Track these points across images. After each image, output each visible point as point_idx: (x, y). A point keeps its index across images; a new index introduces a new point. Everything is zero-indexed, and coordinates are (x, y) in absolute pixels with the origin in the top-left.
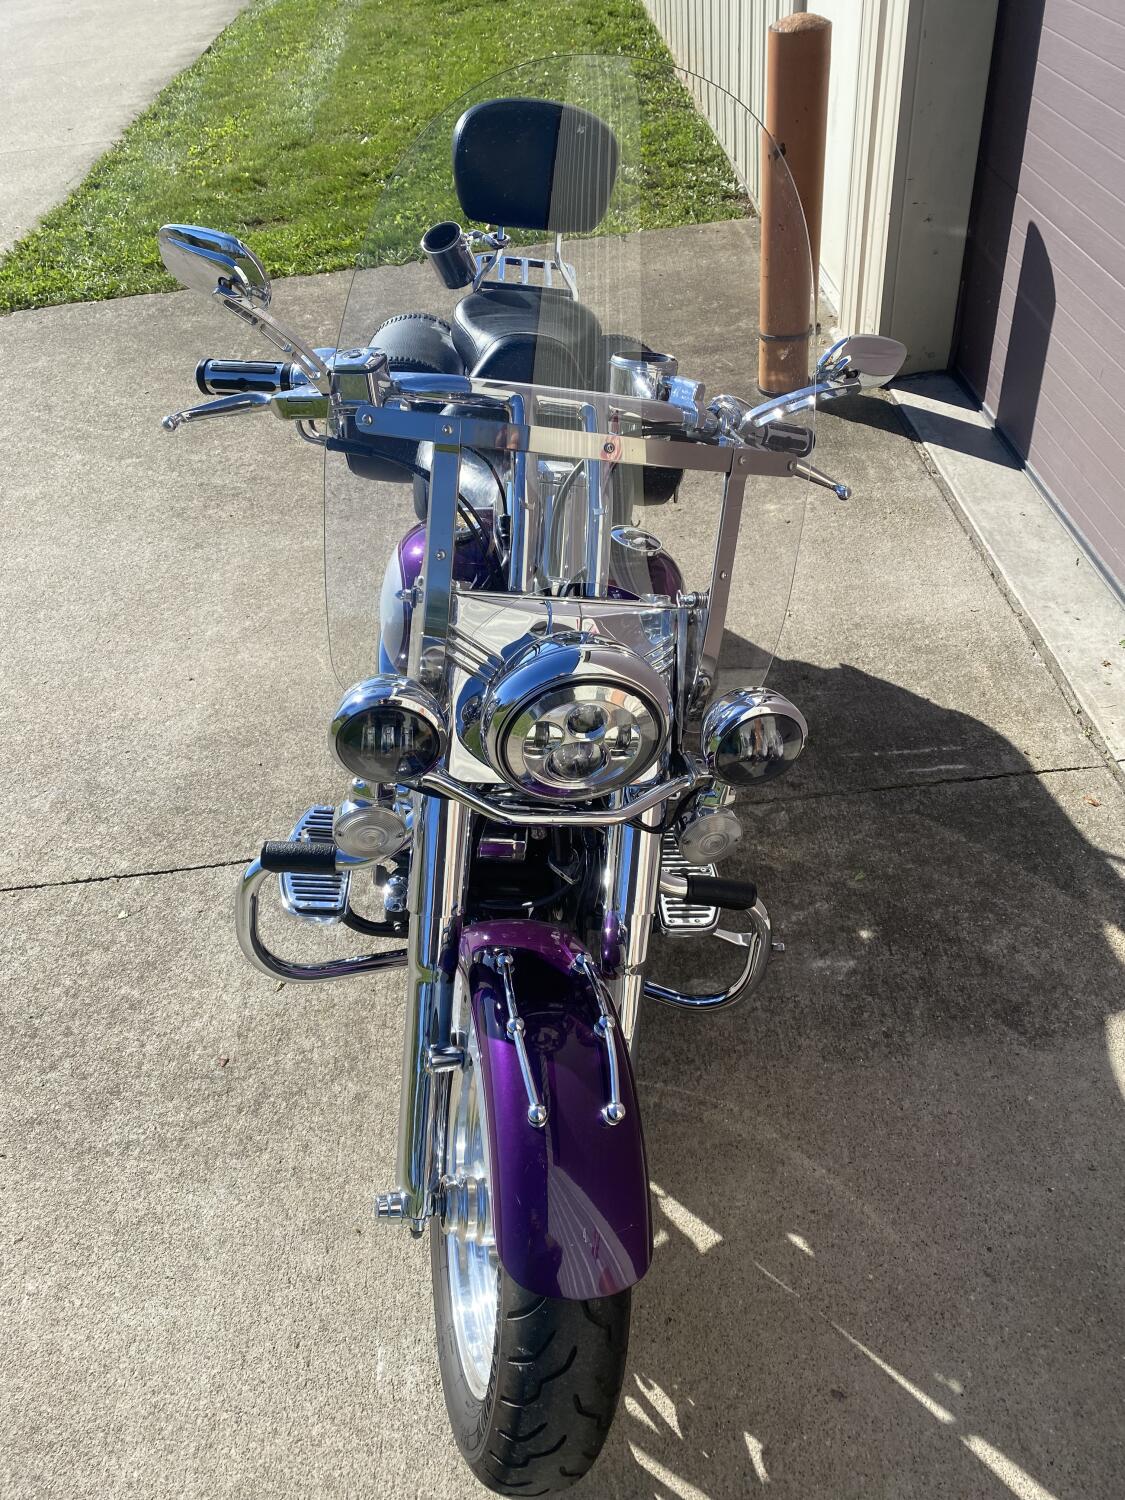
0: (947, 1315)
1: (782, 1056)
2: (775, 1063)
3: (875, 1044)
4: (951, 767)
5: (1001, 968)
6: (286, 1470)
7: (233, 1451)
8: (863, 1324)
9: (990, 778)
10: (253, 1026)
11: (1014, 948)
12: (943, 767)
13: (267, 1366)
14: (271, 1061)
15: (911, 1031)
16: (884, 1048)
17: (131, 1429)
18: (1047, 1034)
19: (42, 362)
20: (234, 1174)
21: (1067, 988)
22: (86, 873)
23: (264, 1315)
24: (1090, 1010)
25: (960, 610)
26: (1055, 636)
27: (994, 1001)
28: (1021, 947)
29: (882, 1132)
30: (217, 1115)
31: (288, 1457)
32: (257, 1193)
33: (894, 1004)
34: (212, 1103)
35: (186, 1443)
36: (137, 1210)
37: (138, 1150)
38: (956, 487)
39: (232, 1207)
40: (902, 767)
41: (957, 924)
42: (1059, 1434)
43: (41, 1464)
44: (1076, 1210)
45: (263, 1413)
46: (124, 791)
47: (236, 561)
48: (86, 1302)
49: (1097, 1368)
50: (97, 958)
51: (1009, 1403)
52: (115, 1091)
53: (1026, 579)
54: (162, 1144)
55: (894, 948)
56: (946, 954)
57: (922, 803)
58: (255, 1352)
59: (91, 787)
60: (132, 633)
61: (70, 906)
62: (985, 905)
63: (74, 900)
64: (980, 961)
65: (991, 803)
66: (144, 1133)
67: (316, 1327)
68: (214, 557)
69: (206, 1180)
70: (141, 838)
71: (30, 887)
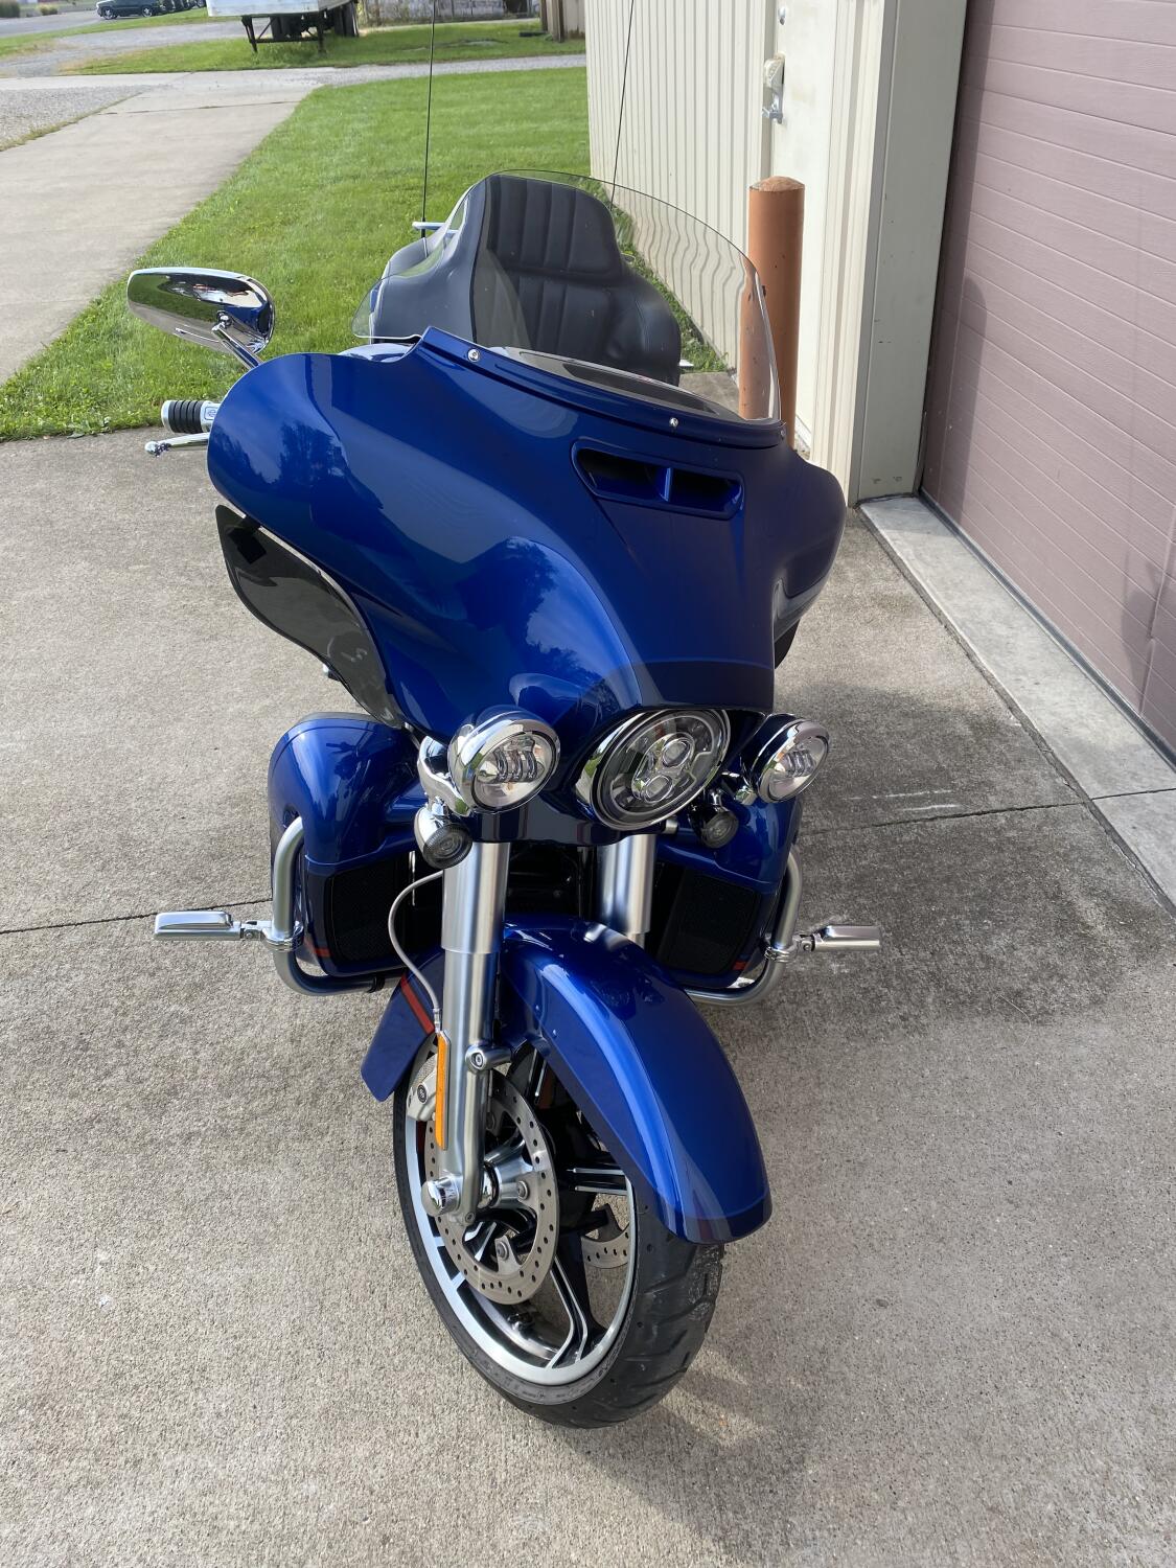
0: (977, 1236)
1: (810, 1038)
2: (803, 1043)
3: (894, 1026)
4: (944, 806)
5: (1002, 963)
6: (373, 1393)
7: (318, 1380)
8: (902, 1245)
9: (978, 814)
10: (305, 1032)
11: (1013, 947)
12: (936, 806)
13: (344, 1310)
14: (326, 1060)
15: (925, 1014)
16: (901, 1029)
17: (216, 1368)
18: (1047, 1013)
19: (40, 485)
20: (298, 1155)
21: (1062, 977)
22: (127, 911)
23: (338, 1269)
24: (1084, 993)
25: (940, 683)
26: (1028, 702)
27: (998, 989)
28: (1018, 946)
29: (906, 1095)
30: (276, 1107)
31: (373, 1381)
32: (322, 1169)
33: (908, 994)
34: (270, 1097)
35: (272, 1376)
36: (204, 1189)
37: (200, 1140)
38: (928, 586)
39: (298, 1182)
40: (899, 807)
41: (959, 929)
42: (1084, 1321)
43: (128, 1403)
44: (1084, 1148)
45: (344, 1347)
46: (158, 842)
47: (251, 651)
48: (160, 1268)
49: (1114, 1269)
50: (143, 981)
51: (1037, 1300)
52: (173, 1092)
53: (998, 658)
54: (224, 1132)
55: (904, 951)
56: (952, 953)
57: (920, 835)
58: (333, 1298)
59: (124, 840)
60: (153, 712)
61: (113, 939)
62: (983, 913)
63: (116, 934)
64: (982, 957)
65: (982, 834)
66: (204, 1126)
67: (390, 1276)
68: (230, 647)
69: (270, 1161)
70: (178, 881)
71: (70, 925)
